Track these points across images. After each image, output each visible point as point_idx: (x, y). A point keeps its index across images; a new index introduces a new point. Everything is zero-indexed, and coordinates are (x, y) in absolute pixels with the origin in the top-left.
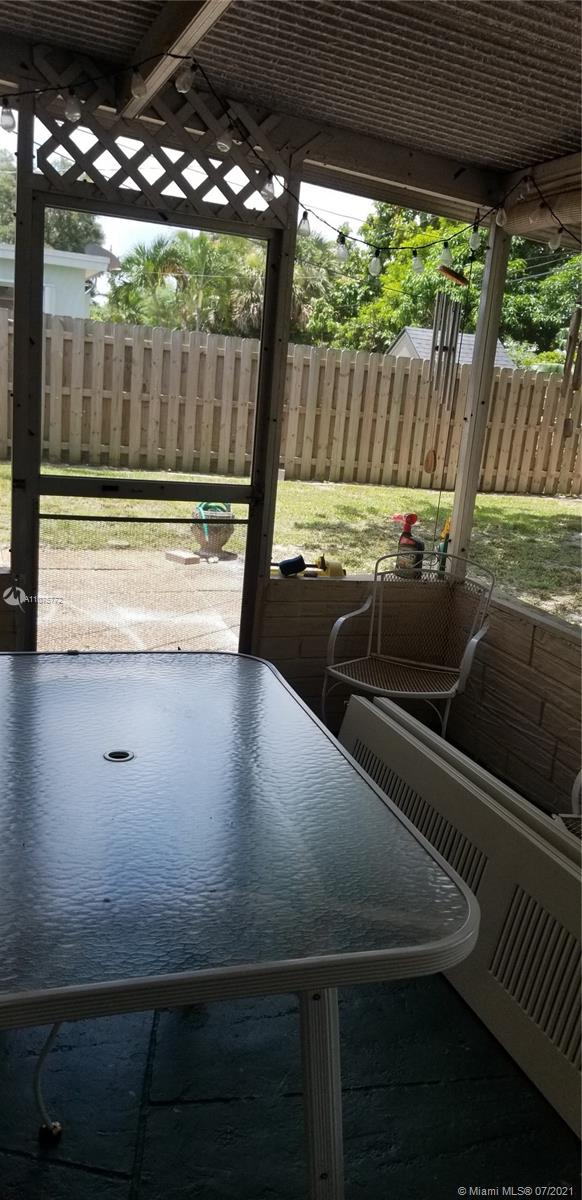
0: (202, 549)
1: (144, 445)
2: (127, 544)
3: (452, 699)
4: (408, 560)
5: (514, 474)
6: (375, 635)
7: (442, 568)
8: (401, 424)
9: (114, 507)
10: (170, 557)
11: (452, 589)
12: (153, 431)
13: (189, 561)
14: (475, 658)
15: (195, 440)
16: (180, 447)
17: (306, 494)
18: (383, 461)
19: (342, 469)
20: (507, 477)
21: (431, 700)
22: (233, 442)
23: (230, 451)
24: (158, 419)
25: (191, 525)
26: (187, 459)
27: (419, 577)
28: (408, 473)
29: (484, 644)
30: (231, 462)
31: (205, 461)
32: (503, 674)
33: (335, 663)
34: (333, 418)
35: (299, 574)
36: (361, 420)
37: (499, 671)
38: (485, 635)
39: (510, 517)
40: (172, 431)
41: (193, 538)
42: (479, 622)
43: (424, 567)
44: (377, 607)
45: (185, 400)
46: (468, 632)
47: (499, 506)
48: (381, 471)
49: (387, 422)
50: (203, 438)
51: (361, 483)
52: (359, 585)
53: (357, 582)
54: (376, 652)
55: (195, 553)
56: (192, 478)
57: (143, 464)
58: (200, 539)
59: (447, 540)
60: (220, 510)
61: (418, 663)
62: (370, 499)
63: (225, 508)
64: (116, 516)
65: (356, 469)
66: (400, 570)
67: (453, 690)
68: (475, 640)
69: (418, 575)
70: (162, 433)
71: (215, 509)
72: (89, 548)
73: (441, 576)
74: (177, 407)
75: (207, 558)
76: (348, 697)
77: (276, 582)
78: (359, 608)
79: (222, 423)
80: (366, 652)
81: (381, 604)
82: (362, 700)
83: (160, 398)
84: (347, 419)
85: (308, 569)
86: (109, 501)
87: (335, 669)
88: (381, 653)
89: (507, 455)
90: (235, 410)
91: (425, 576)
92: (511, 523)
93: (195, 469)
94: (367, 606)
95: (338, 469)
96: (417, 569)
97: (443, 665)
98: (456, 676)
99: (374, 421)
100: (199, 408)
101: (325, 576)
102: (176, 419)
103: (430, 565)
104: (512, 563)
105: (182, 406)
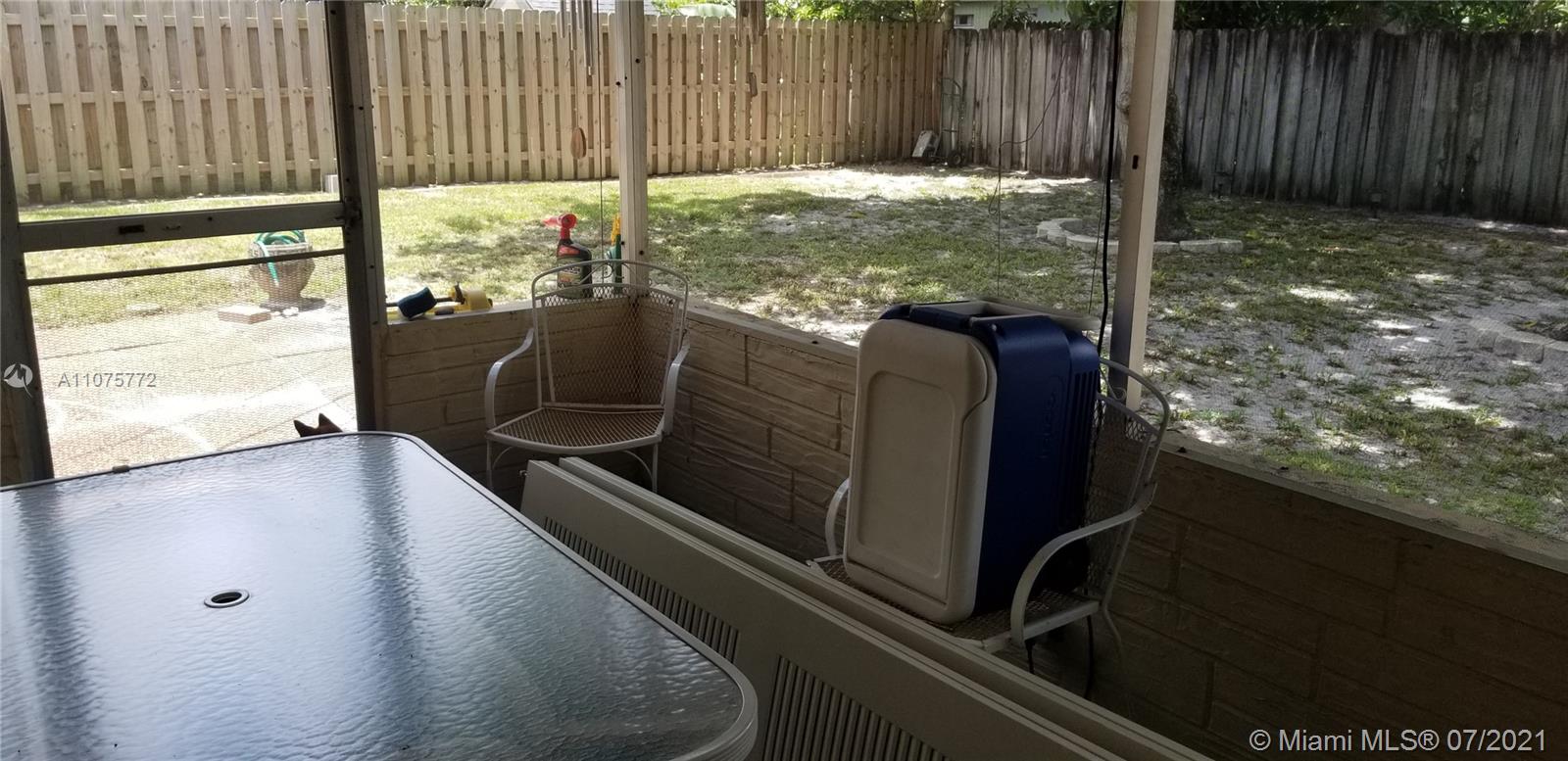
0: (270, 300)
1: (155, 163)
2: (158, 306)
3: (659, 443)
4: (572, 275)
5: (678, 149)
6: (545, 379)
7: (618, 279)
8: (522, 98)
9: (126, 257)
10: (224, 316)
11: (635, 304)
12: (166, 142)
13: (254, 319)
14: (679, 387)
15: (233, 149)
16: (211, 159)
17: (407, 205)
18: (506, 151)
19: (452, 165)
20: (670, 154)
21: (632, 450)
22: (289, 146)
23: (287, 158)
24: (172, 125)
25: (250, 267)
26: (224, 175)
27: (591, 295)
28: (543, 162)
29: (686, 367)
30: (291, 174)
31: (252, 175)
32: (714, 401)
33: (498, 425)
34: (428, 99)
35: (427, 313)
36: (468, 98)
37: (709, 399)
38: (687, 356)
39: (682, 206)
40: (196, 141)
41: (256, 285)
42: (676, 342)
43: (594, 282)
44: (542, 342)
45: (209, 94)
46: (665, 356)
47: (667, 192)
48: (507, 163)
49: (504, 98)
50: (244, 146)
51: (481, 182)
52: (512, 315)
53: (511, 313)
54: (549, 400)
55: (261, 306)
56: (237, 202)
57: (159, 191)
58: (266, 285)
59: (620, 243)
60: (289, 241)
61: (607, 406)
62: (497, 202)
63: (297, 238)
64: (131, 269)
65: (471, 165)
66: (565, 290)
67: (658, 432)
68: (676, 365)
69: (588, 293)
70: (181, 144)
71: (281, 240)
72: (101, 321)
73: (618, 290)
74: (198, 105)
75: (280, 310)
76: (524, 465)
77: (397, 329)
78: (518, 346)
79: (269, 120)
80: (537, 401)
81: (546, 337)
82: (545, 465)
83: (171, 95)
84: (448, 98)
85: (439, 305)
86: (116, 250)
87: (500, 431)
88: (557, 400)
89: (667, 125)
90: (285, 101)
91: (597, 293)
92: (687, 213)
93: (239, 189)
94: (528, 342)
95: (447, 167)
96: (587, 286)
97: (639, 403)
98: (658, 414)
99: (486, 98)
100: (232, 103)
101: (464, 311)
102: (199, 121)
103: (602, 278)
104: (696, 262)
105: (205, 103)
